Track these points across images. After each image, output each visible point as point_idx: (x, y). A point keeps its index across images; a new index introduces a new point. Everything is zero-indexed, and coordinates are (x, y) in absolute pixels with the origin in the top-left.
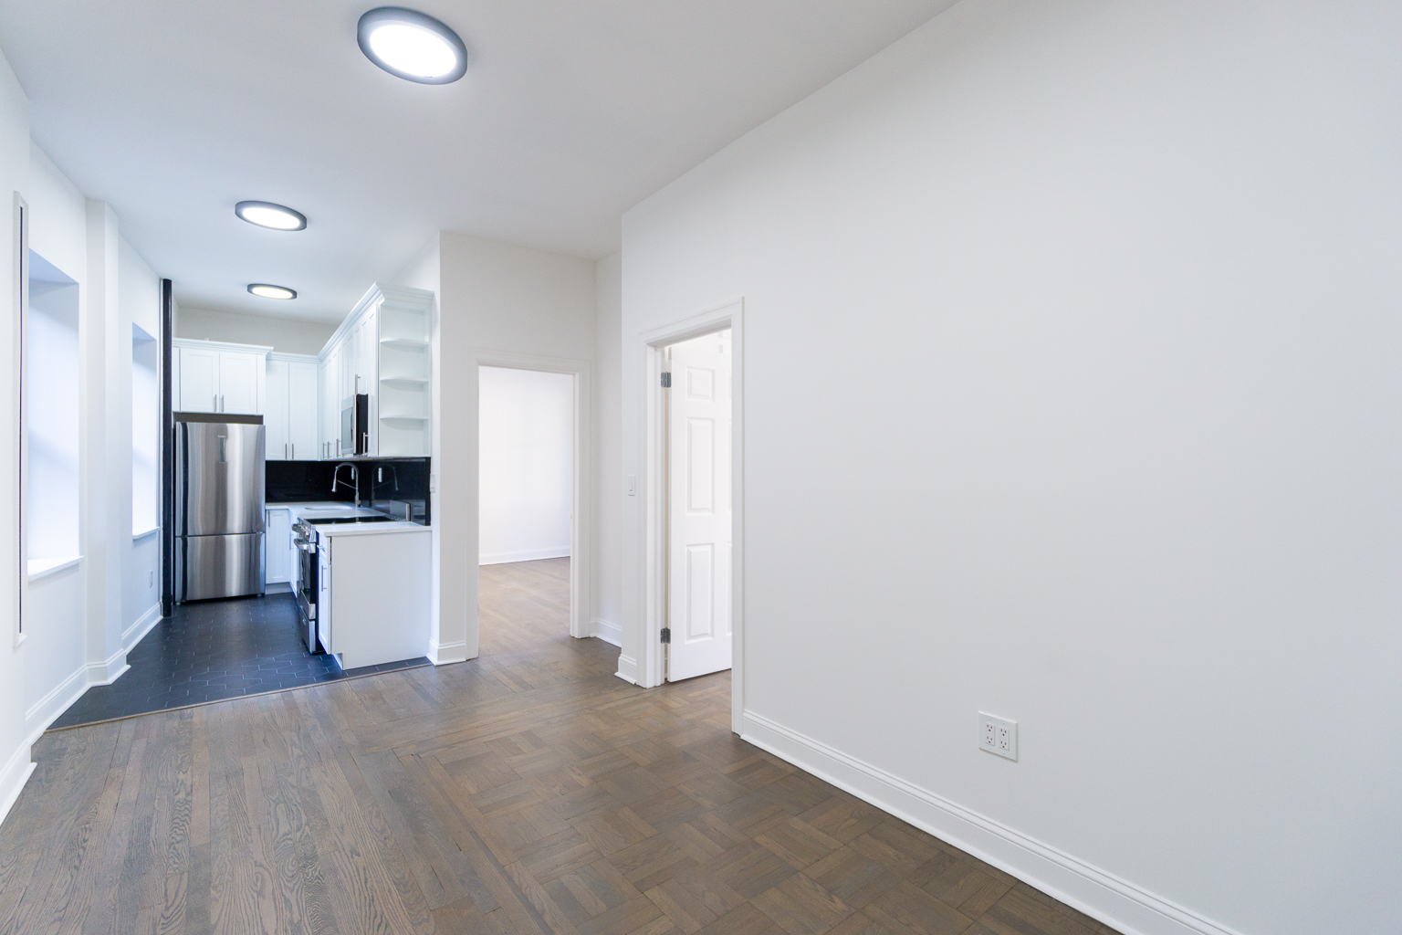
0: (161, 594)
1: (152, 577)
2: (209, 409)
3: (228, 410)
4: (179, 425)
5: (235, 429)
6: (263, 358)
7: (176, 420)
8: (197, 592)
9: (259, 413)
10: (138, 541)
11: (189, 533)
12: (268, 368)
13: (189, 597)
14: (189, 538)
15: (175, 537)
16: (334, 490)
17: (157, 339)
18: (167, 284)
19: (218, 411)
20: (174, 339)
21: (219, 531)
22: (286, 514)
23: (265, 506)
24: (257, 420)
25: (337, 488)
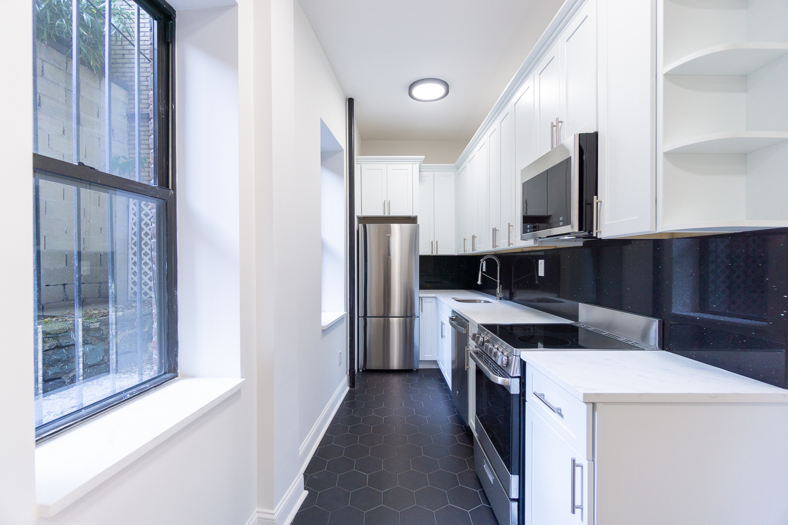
0: (348, 369)
1: (340, 357)
2: (379, 213)
3: (394, 213)
4: (361, 226)
5: (395, 227)
6: (416, 167)
7: (359, 222)
8: (374, 364)
9: (415, 214)
10: (326, 331)
11: (368, 315)
12: (421, 178)
13: (368, 367)
14: (368, 318)
15: (358, 317)
16: (479, 282)
17: (344, 147)
18: (351, 102)
19: (387, 214)
20: (356, 157)
21: (386, 315)
22: (433, 301)
23: (418, 294)
24: (412, 220)
25: (482, 281)
